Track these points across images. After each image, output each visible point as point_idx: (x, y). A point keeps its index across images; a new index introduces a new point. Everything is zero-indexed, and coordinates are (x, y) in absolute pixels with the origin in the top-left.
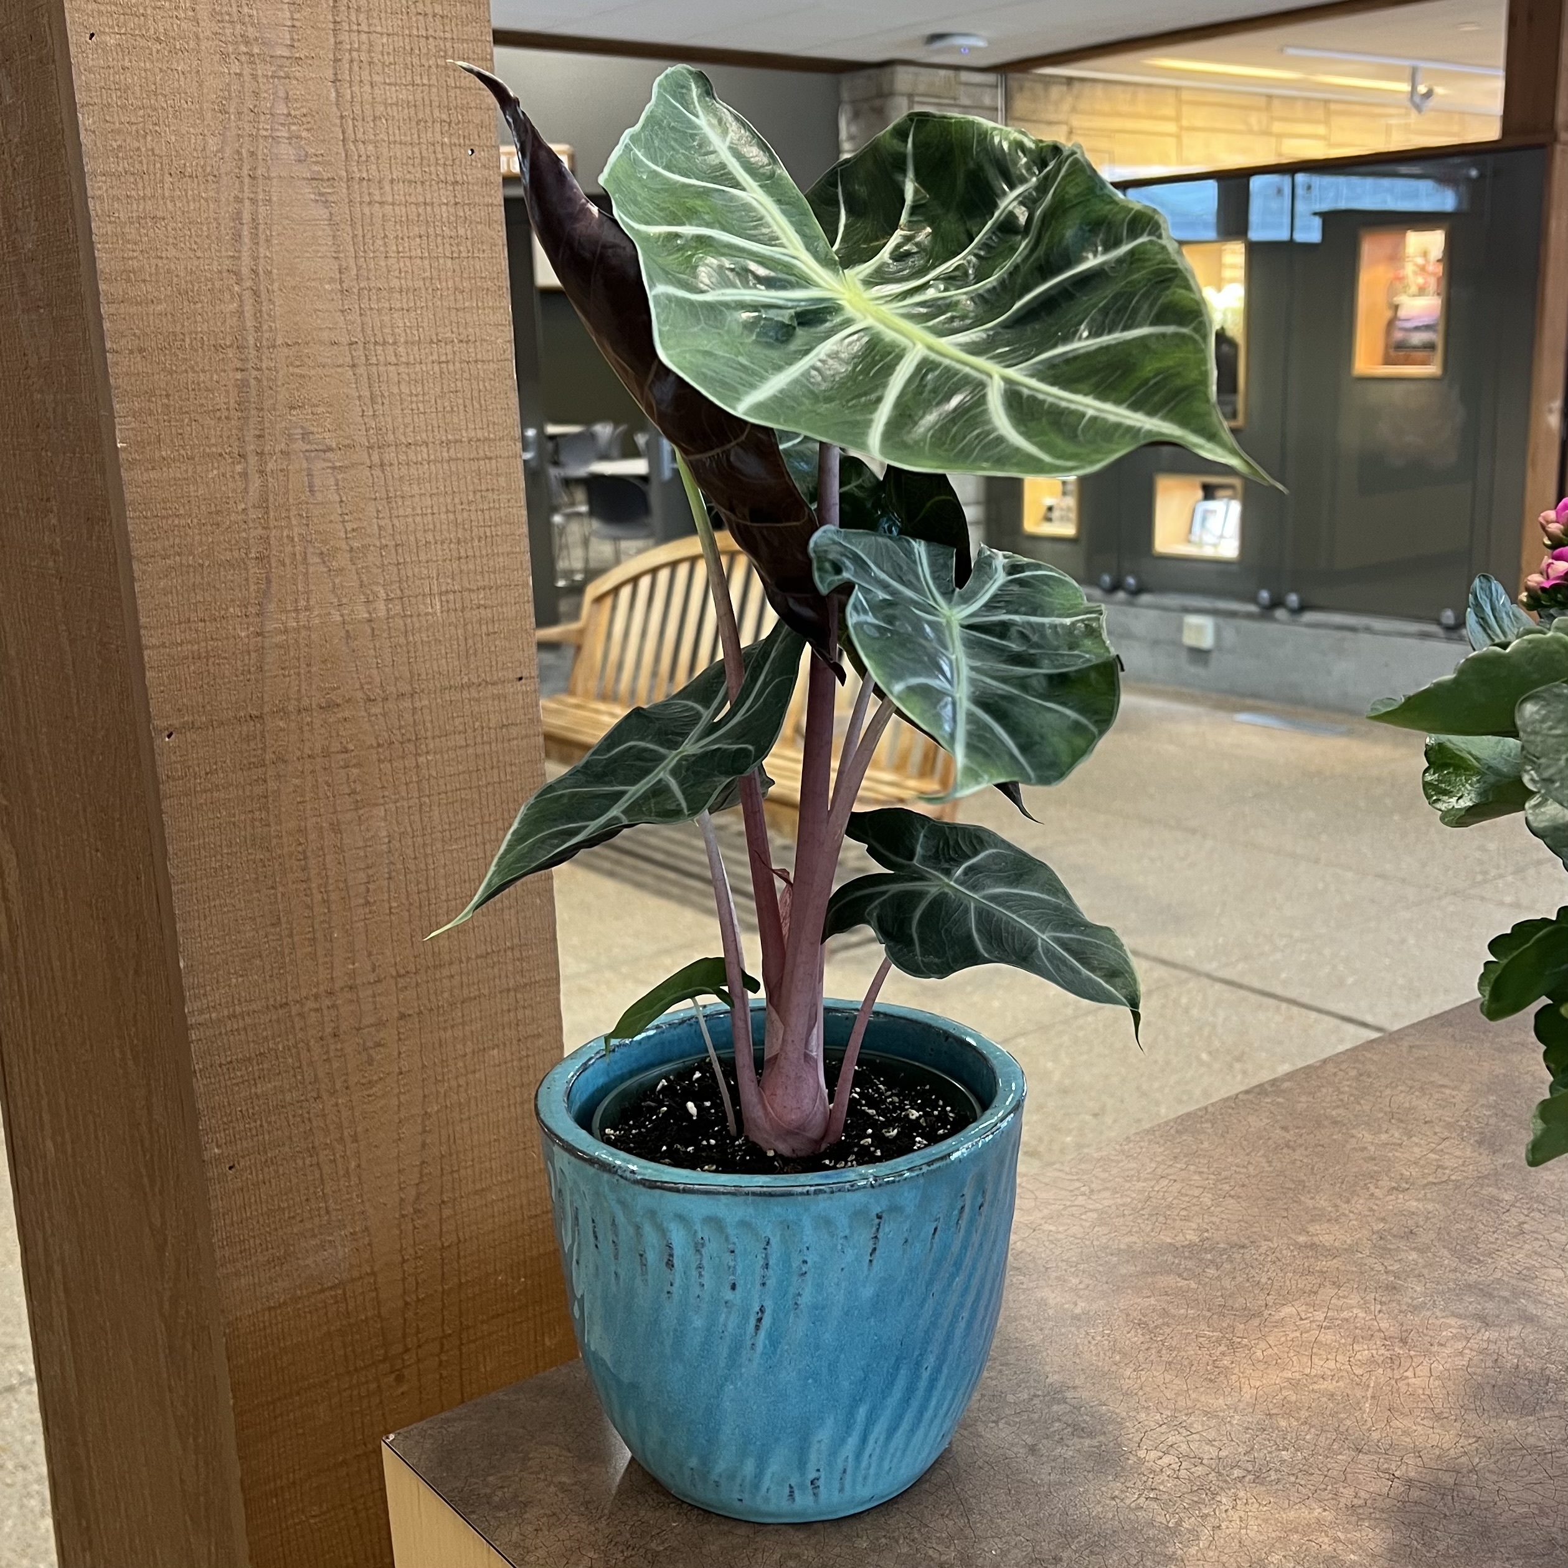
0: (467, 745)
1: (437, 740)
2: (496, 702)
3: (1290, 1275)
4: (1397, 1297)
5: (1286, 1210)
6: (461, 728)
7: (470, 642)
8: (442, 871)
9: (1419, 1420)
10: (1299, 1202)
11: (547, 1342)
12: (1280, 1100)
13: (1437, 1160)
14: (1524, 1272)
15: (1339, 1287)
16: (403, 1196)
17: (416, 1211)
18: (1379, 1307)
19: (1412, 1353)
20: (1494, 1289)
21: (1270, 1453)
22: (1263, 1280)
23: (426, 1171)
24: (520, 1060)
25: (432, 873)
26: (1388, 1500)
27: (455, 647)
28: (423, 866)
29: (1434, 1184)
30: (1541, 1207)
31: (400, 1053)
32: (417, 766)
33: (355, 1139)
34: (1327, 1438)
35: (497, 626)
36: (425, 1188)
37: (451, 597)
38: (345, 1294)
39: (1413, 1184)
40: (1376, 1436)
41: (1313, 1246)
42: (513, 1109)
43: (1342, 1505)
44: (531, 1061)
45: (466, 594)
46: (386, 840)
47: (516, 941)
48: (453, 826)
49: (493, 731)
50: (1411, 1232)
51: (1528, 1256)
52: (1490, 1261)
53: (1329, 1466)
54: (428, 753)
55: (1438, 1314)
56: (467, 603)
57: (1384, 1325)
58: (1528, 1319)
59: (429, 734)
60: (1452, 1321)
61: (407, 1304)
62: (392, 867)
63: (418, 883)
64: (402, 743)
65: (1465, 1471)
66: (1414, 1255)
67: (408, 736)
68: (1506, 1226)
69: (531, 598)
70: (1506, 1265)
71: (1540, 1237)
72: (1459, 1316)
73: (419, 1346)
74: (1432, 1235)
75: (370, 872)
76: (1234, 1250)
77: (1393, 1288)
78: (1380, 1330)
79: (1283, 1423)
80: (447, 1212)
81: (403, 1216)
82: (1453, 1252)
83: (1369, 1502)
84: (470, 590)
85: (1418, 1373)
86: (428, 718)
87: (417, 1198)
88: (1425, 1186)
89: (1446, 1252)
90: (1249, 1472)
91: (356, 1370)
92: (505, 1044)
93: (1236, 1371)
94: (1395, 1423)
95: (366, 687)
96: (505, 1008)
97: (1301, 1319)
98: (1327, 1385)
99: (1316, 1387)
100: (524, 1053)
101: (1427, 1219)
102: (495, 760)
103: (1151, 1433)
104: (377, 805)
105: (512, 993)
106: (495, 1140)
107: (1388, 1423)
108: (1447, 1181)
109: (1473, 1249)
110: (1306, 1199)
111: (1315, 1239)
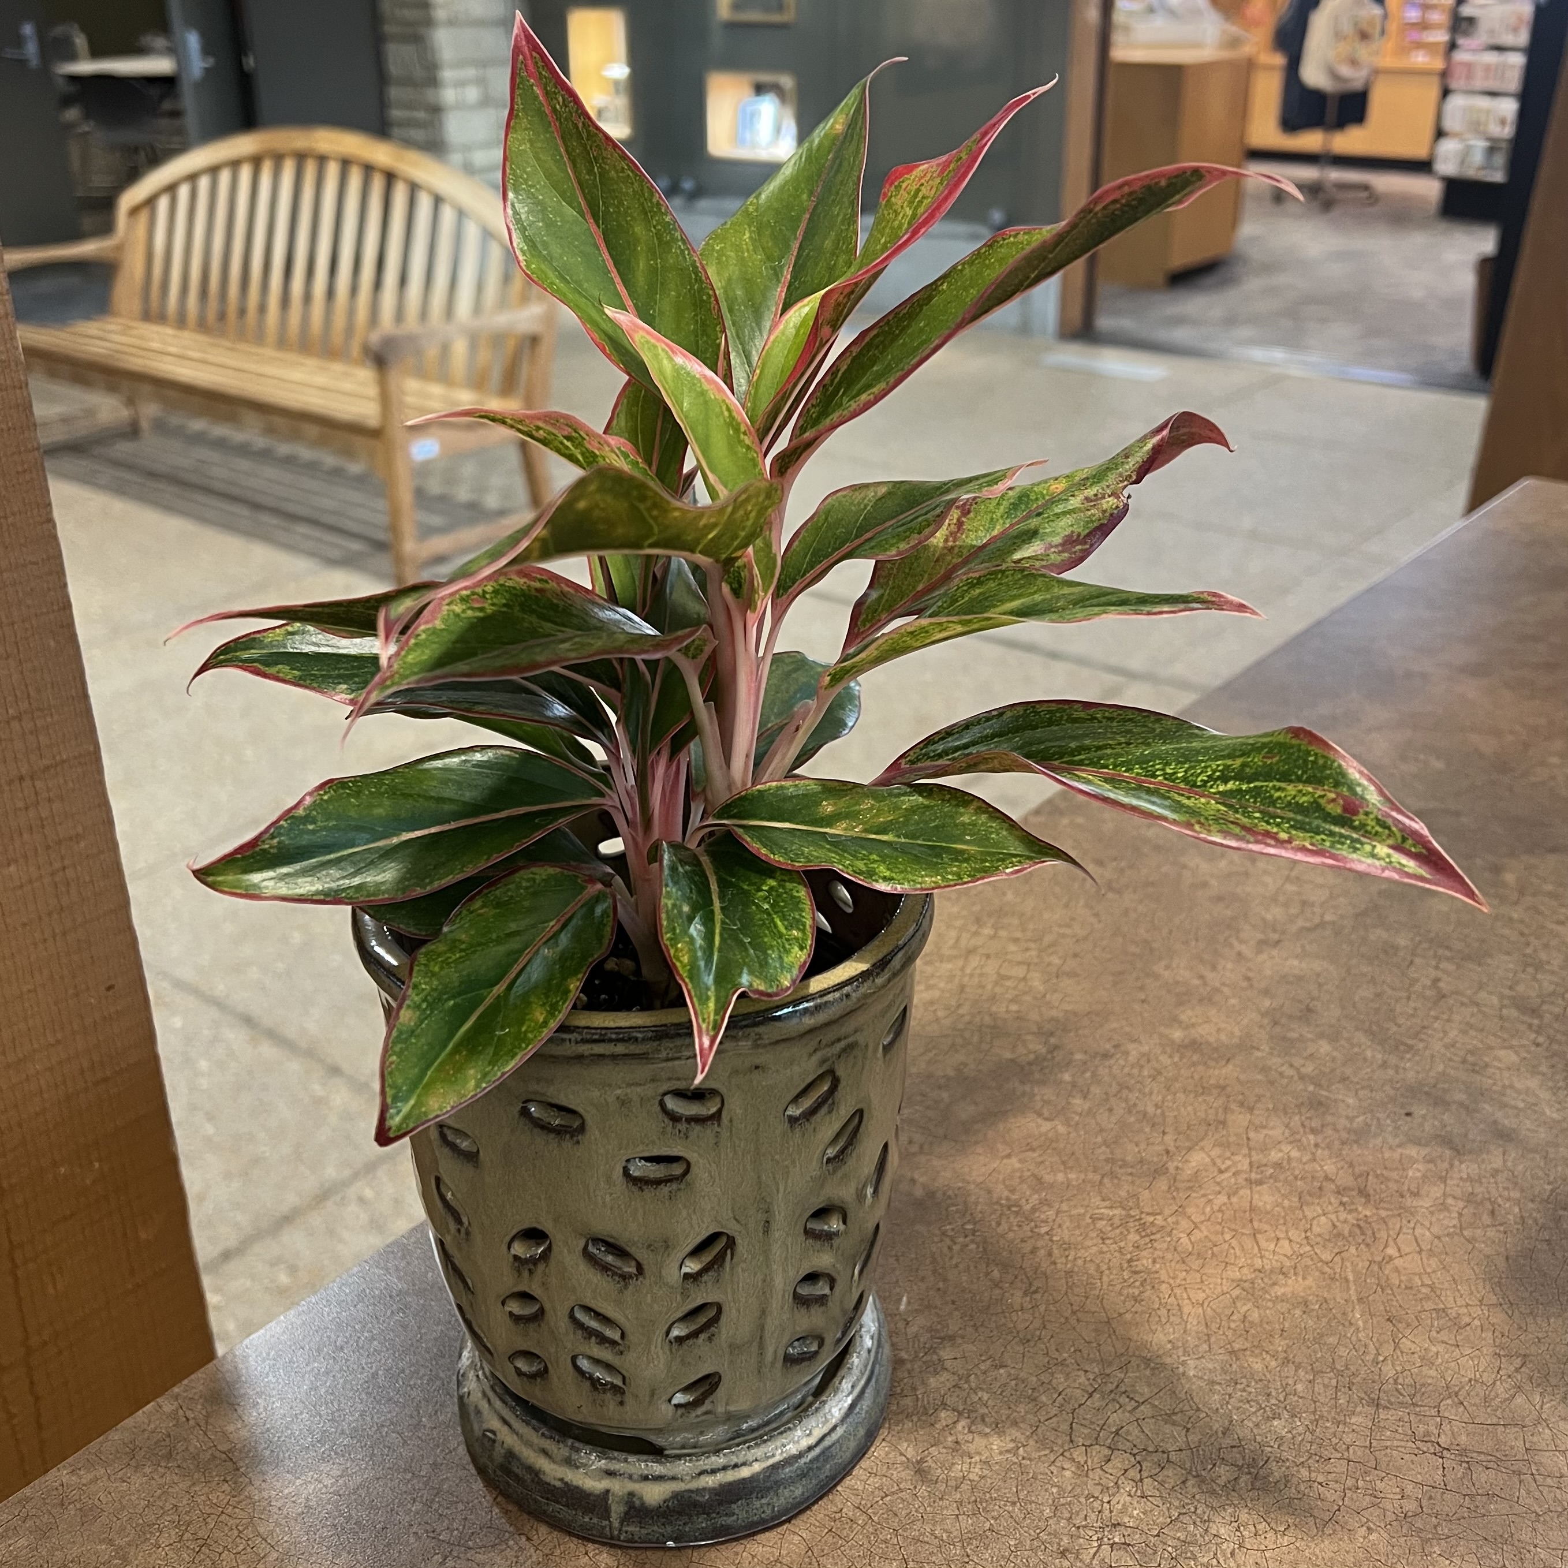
3: (1181, 1096)
4: (1329, 1119)
5: (1142, 988)
9: (1434, 1334)
10: (1157, 977)
11: (143, 1236)
12: (1080, 820)
13: (1299, 894)
14: (1470, 1059)
15: (1251, 1109)
18: (1312, 1138)
19: (1383, 1213)
20: (1445, 1091)
21: (1257, 1425)
22: (1151, 1110)
24: (52, 874)
26: (1448, 1496)
29: (1309, 930)
30: (1448, 953)
34: (1326, 1386)
39: (1283, 932)
40: (1389, 1371)
41: (1194, 1045)
42: (50, 943)
43: (1390, 1517)
44: (70, 873)
47: (24, 706)
50: (1309, 1010)
52: (1421, 1045)
53: (1348, 1439)
55: (1390, 1140)
57: (1330, 1168)
58: (1504, 1136)
60: (1412, 1151)
65: (1528, 1421)
66: (1324, 1047)
68: (1418, 987)
70: (1443, 1051)
71: (1465, 1000)
72: (1418, 1142)
74: (1335, 1012)
76: (1097, 1061)
77: (1318, 1105)
78: (1327, 1178)
79: (1258, 1366)
82: (1370, 1033)
83: (1424, 1503)
85: (1405, 1249)
88: (1298, 935)
89: (1362, 1037)
90: (1240, 1468)
92: (26, 857)
93: (1163, 1275)
94: (1406, 1345)
96: (20, 804)
97: (1221, 1172)
98: (1293, 1286)
99: (1279, 1291)
100: (57, 865)
103: (1081, 1411)
105: (28, 783)
106: (29, 991)
107: (1397, 1346)
108: (1322, 925)
109: (1395, 1029)
110: (1159, 968)
111: (1194, 1033)
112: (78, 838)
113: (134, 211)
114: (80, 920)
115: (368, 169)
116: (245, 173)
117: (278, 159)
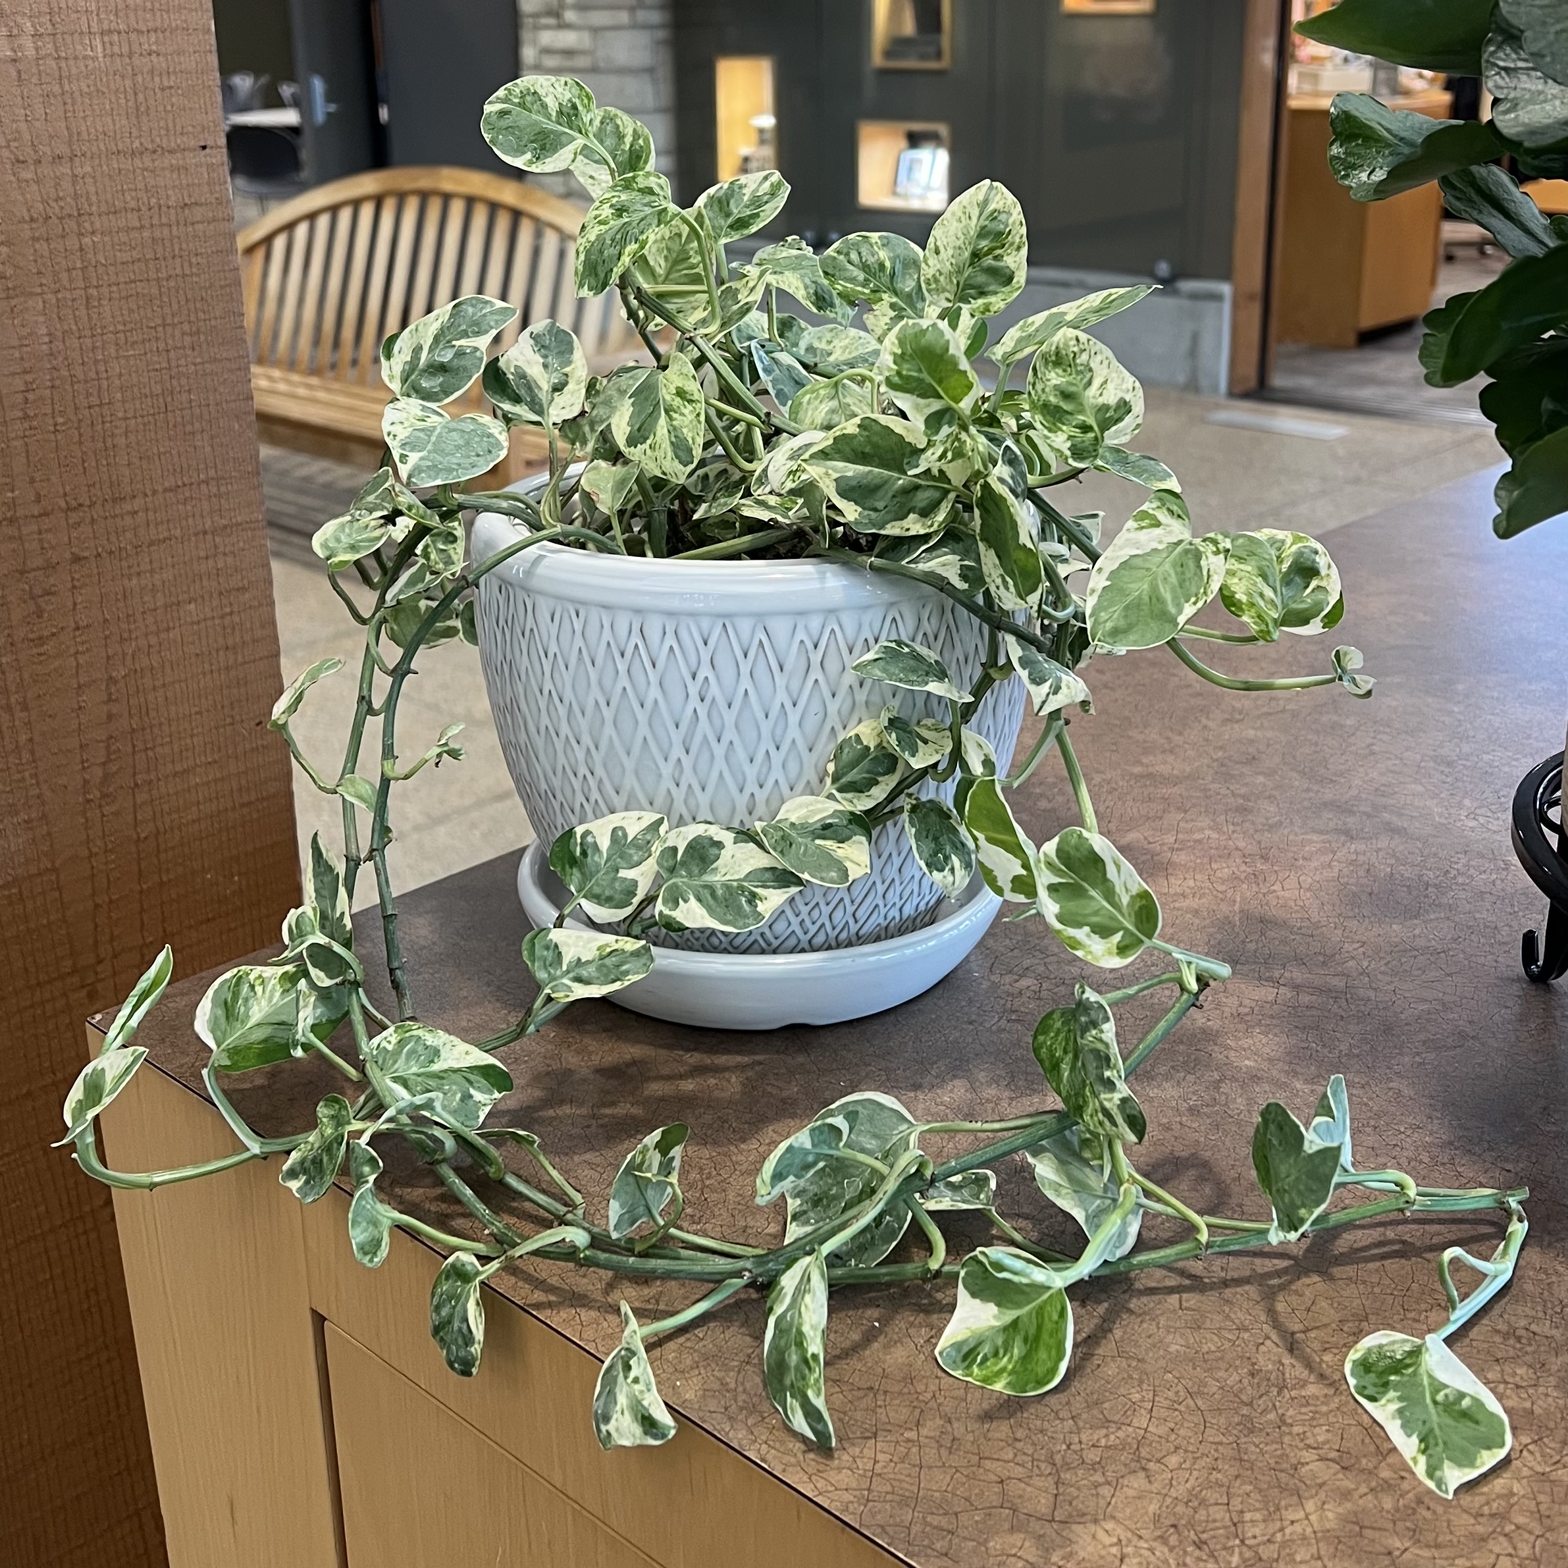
0: (142, 227)
1: (104, 218)
2: (175, 176)
3: (1128, 802)
4: (1250, 818)
5: (1115, 744)
6: (133, 204)
7: (141, 97)
8: (117, 382)
9: (1295, 929)
10: (1128, 737)
14: (1382, 788)
15: (1186, 812)
16: (87, 777)
17: (104, 796)
18: (1231, 828)
19: (1276, 868)
20: (1354, 805)
23: (113, 748)
24: (222, 617)
25: (105, 383)
26: (1276, 1007)
27: (123, 101)
28: (93, 375)
30: (1388, 730)
31: (75, 604)
32: (81, 249)
33: (25, 708)
35: (173, 78)
36: (114, 768)
37: (115, 37)
38: (21, 893)
39: (1246, 714)
40: (1252, 946)
41: (1150, 776)
42: (216, 675)
43: (1226, 1014)
44: (236, 619)
45: (133, 36)
46: (46, 339)
47: (212, 473)
48: (128, 327)
49: (172, 211)
50: (1254, 759)
51: (1382, 774)
52: (1343, 780)
54: (93, 233)
55: (1297, 831)
56: (136, 47)
57: (1241, 844)
58: (1394, 831)
59: (94, 208)
60: (1315, 837)
61: (97, 906)
62: (55, 374)
63: (88, 395)
64: (61, 218)
65: (1355, 974)
66: (1261, 779)
67: (67, 211)
68: (1353, 748)
69: (214, 48)
70: (1361, 783)
71: (1392, 756)
72: (1321, 832)
73: (115, 956)
74: (1276, 760)
75: (29, 378)
77: (1243, 810)
78: (1237, 849)
80: (141, 797)
81: (88, 801)
82: (1302, 774)
83: (1256, 1009)
84: (140, 32)
85: (1287, 886)
86: (92, 189)
87: (106, 777)
88: (1259, 717)
89: (1294, 774)
91: (39, 984)
92: (203, 598)
94: (1270, 934)
95: (13, 144)
96: (202, 554)
97: (1149, 842)
98: (1188, 903)
99: (1178, 904)
100: (227, 610)
101: (1268, 745)
102: (177, 247)
103: (1001, 957)
104: (31, 294)
105: (209, 537)
106: (196, 713)
107: (1262, 934)
108: (1284, 711)
109: (1323, 771)
110: (1134, 733)
111: (1151, 769)
112: (243, 589)
113: (250, 250)
114: (240, 659)
115: (494, 207)
116: (367, 212)
117: (401, 198)
